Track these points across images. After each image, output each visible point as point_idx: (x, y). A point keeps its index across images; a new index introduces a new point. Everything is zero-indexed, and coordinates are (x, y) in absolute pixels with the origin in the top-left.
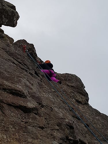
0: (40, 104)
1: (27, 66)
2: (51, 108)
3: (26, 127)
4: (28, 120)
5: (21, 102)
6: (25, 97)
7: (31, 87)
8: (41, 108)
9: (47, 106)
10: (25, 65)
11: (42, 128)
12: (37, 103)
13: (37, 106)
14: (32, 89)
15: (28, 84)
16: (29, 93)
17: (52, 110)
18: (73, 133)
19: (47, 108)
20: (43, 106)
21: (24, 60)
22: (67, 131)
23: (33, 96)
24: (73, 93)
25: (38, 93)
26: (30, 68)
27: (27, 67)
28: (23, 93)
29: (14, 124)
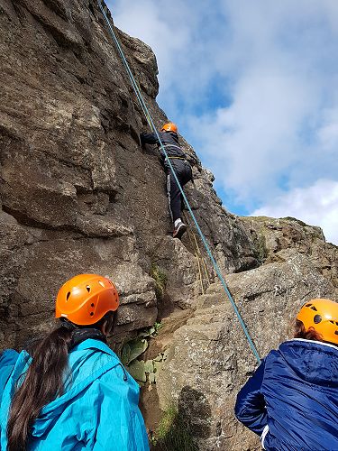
0: (86, 44)
3: (56, 66)
4: (61, 58)
5: (56, 22)
6: (65, 18)
8: (87, 52)
9: (97, 54)
11: (82, 81)
12: (83, 39)
13: (81, 43)
14: (79, 12)
16: (74, 16)
18: (125, 112)
19: (97, 57)
20: (90, 51)
22: (118, 106)
23: (79, 24)
28: (64, 10)
29: (37, 52)
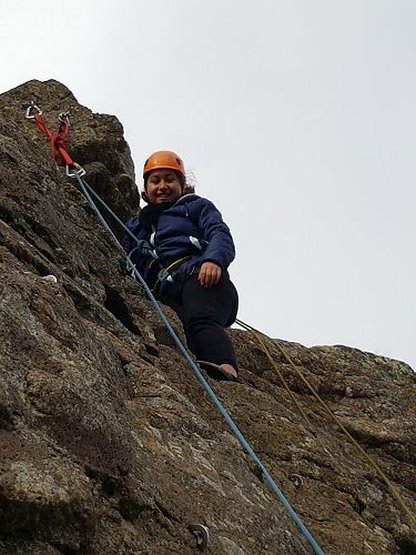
0: (109, 488)
1: (49, 241)
2: (191, 529)
7: (57, 355)
8: (115, 520)
9: (166, 513)
10: (40, 231)
12: (90, 473)
13: (83, 493)
14: (57, 370)
15: (36, 331)
16: (37, 396)
17: (200, 548)
19: (165, 526)
20: (131, 510)
21: (33, 194)
23: (62, 419)
24: (383, 486)
25: (107, 409)
26: (77, 259)
27: (53, 247)
